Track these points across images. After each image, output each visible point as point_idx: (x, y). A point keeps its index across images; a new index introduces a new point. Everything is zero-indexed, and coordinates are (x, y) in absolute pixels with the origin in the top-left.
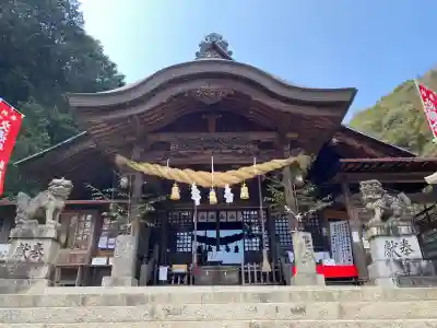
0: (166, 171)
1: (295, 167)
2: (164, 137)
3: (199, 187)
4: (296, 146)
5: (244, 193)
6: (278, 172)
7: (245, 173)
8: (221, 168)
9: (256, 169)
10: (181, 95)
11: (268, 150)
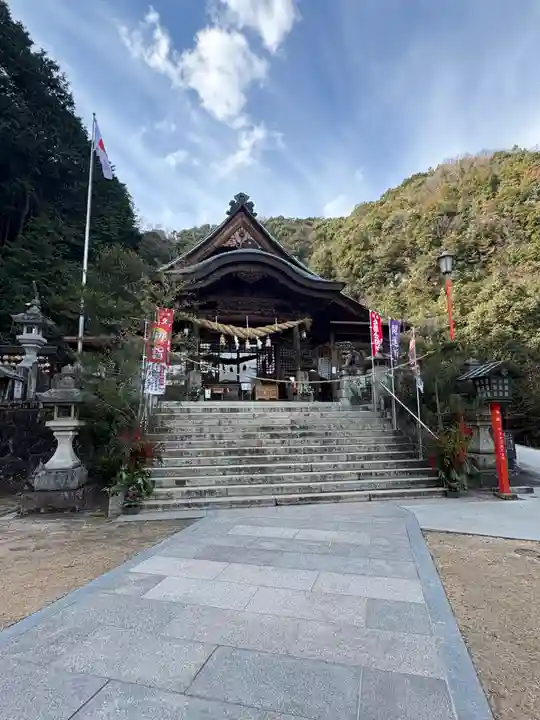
0: (216, 326)
1: (302, 327)
2: (212, 298)
3: (239, 338)
4: (303, 312)
5: (268, 343)
6: (291, 330)
7: (269, 329)
8: (254, 325)
9: (276, 327)
10: (230, 274)
11: (285, 314)
